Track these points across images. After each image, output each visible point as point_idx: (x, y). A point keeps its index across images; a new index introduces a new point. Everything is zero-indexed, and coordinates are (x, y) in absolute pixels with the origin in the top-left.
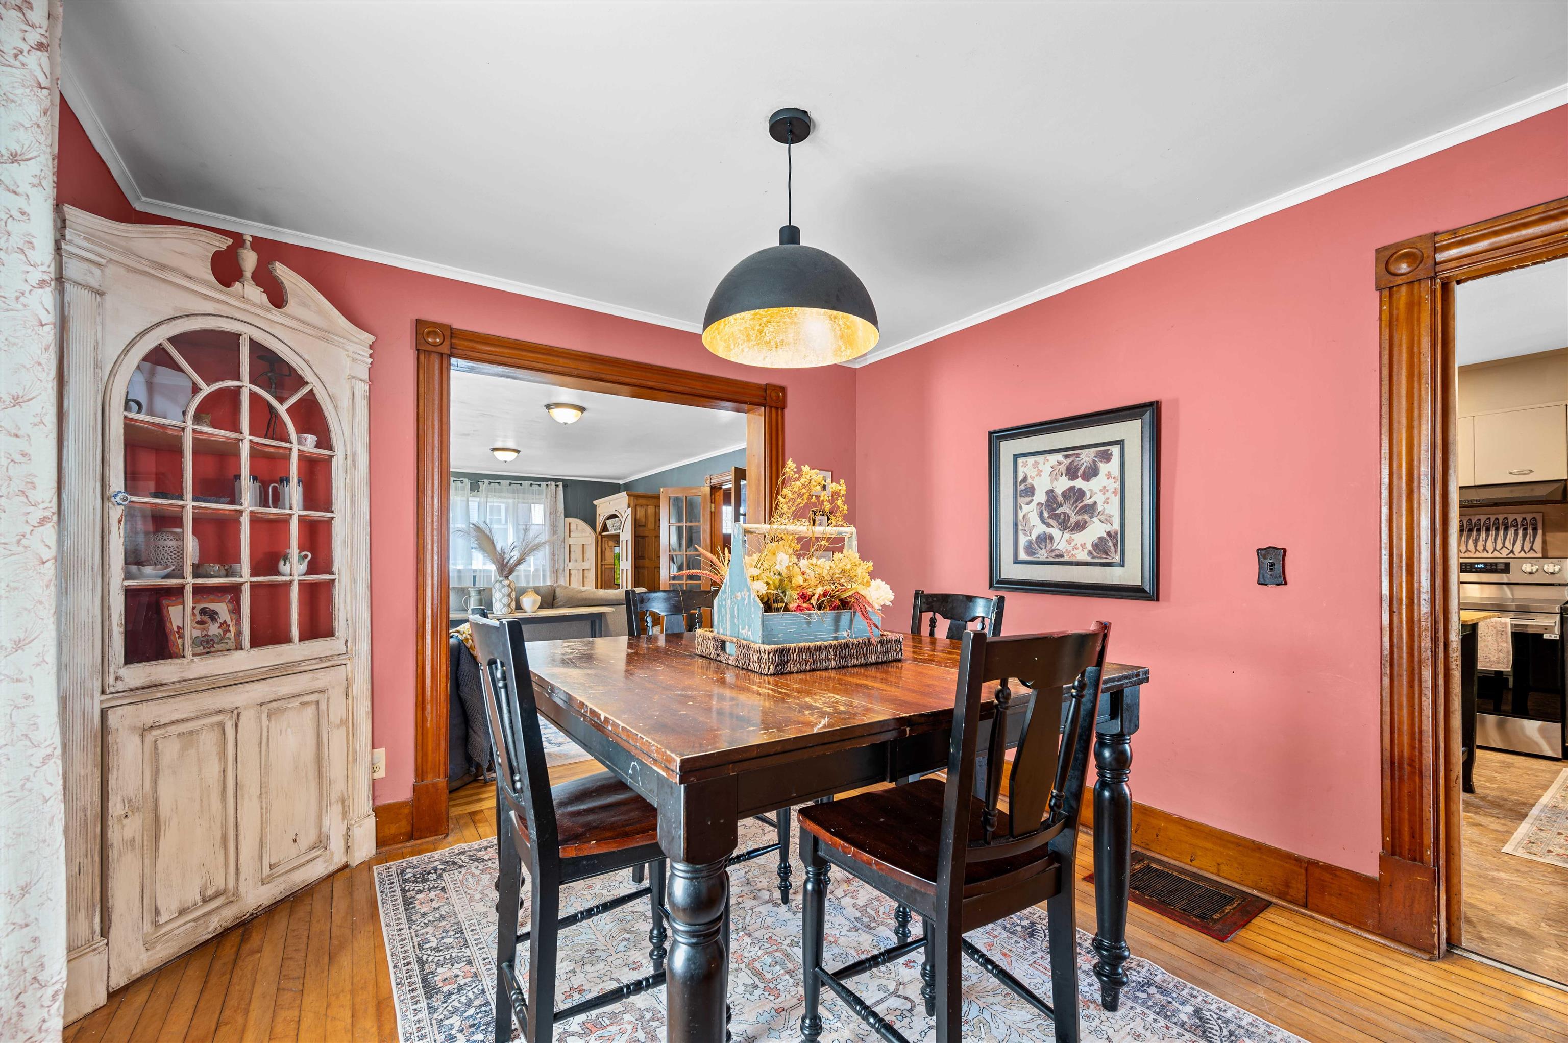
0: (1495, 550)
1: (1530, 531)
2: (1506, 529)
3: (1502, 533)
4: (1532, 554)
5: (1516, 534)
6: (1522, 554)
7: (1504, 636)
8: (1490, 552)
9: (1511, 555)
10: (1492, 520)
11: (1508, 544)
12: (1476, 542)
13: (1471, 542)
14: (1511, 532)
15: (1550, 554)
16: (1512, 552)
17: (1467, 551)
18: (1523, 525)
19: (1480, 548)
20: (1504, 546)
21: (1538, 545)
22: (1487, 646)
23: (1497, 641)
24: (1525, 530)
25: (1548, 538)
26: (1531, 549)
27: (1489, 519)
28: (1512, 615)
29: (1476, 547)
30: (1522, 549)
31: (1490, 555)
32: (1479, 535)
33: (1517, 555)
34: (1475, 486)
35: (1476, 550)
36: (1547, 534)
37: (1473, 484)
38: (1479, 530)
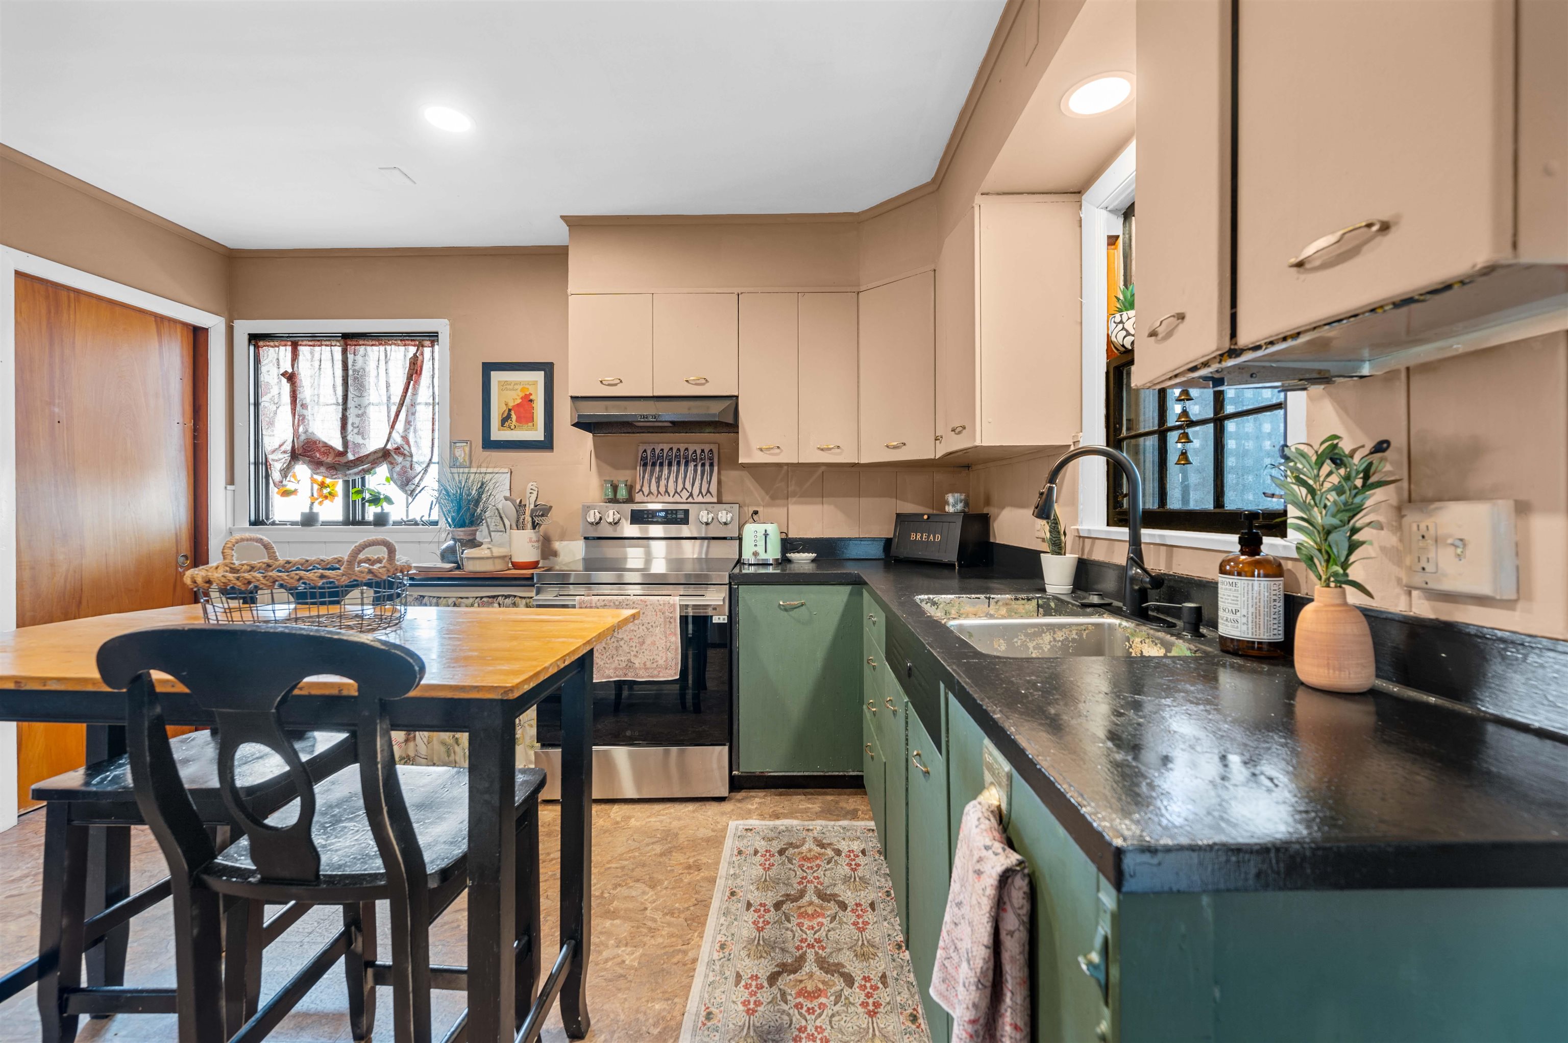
0: (676, 492)
1: (707, 468)
2: (687, 464)
3: (682, 468)
4: (708, 499)
5: (695, 471)
6: (700, 499)
7: (672, 626)
8: (671, 495)
9: (690, 500)
10: (674, 451)
11: (688, 486)
12: (659, 479)
13: (653, 480)
14: (692, 465)
15: (724, 499)
16: (691, 495)
17: (650, 493)
18: (701, 459)
19: (662, 489)
20: (684, 488)
21: (714, 488)
22: (654, 643)
23: (665, 632)
24: (703, 465)
25: (723, 478)
26: (708, 491)
27: (671, 449)
28: (682, 590)
29: (658, 487)
30: (700, 492)
31: (671, 499)
32: (661, 471)
33: (696, 500)
34: (653, 397)
35: (659, 492)
36: (723, 472)
37: (651, 394)
38: (661, 465)
